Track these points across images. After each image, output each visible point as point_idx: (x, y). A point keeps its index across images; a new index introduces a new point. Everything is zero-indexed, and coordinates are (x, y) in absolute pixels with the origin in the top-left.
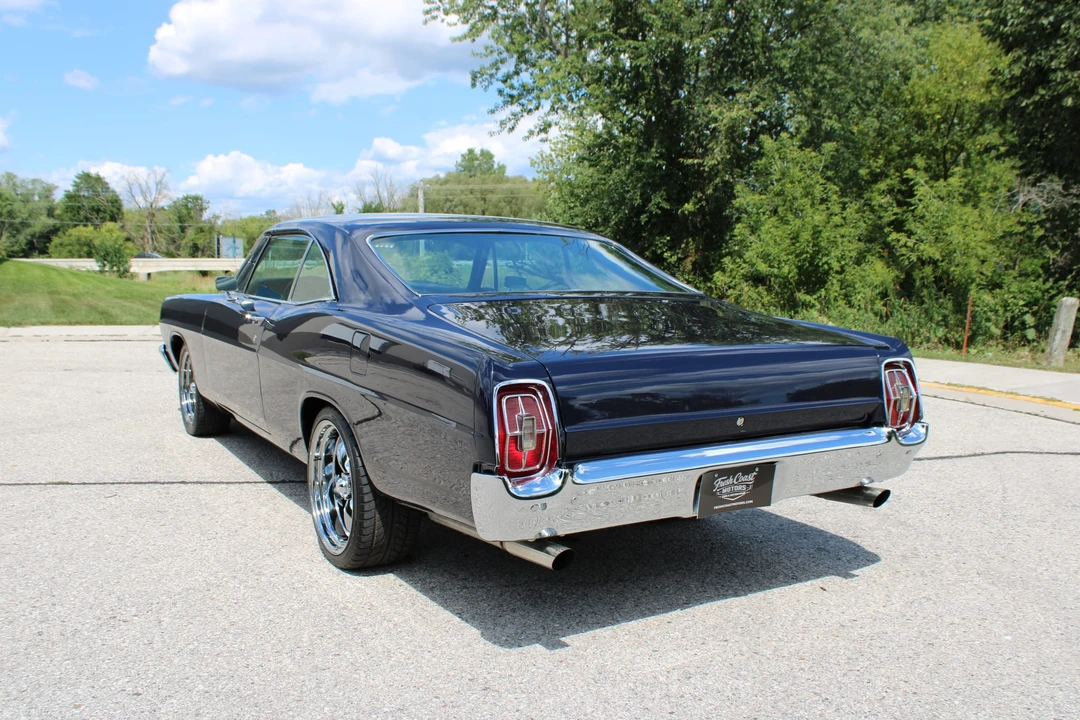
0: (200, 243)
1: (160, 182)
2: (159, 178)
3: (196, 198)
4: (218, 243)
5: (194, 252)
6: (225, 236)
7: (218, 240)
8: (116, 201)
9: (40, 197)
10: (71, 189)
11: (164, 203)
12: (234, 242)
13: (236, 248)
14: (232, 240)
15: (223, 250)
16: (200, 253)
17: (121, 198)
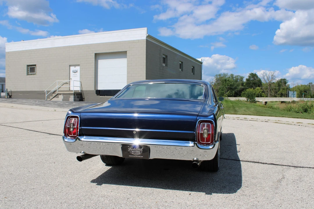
0: (283, 93)
1: (273, 75)
2: (272, 74)
3: (284, 79)
4: (288, 93)
5: (281, 95)
6: (290, 91)
7: (288, 92)
8: (260, 81)
9: (240, 80)
10: (248, 78)
11: (274, 81)
12: (294, 93)
13: (294, 95)
14: (293, 92)
15: (290, 95)
16: (283, 96)
17: (261, 80)
